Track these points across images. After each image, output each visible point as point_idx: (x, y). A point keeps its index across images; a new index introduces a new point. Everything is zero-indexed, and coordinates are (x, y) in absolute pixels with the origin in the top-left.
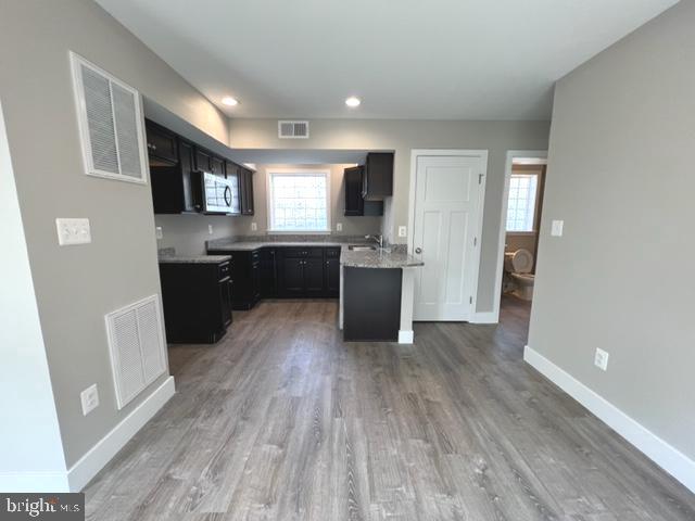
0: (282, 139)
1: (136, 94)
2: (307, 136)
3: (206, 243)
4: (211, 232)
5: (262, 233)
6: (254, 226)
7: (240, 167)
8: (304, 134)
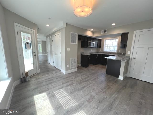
0: (102, 34)
1: (77, 34)
2: (107, 32)
3: (90, 53)
4: (91, 51)
5: (102, 52)
6: (101, 50)
7: (98, 39)
8: (106, 32)
